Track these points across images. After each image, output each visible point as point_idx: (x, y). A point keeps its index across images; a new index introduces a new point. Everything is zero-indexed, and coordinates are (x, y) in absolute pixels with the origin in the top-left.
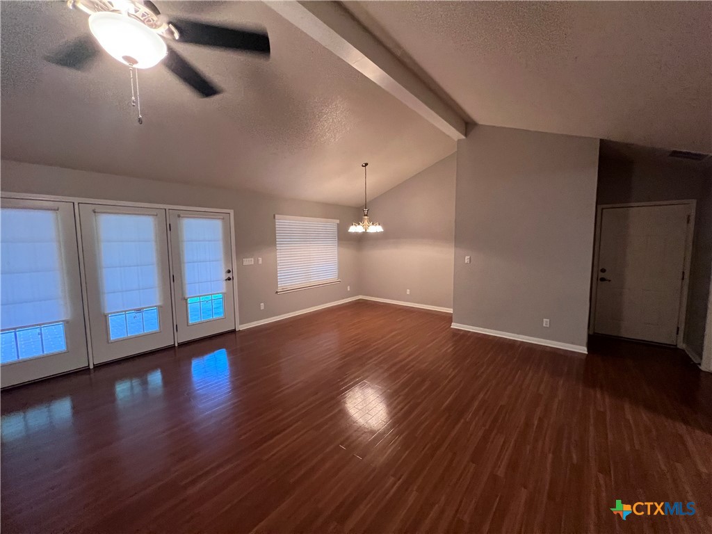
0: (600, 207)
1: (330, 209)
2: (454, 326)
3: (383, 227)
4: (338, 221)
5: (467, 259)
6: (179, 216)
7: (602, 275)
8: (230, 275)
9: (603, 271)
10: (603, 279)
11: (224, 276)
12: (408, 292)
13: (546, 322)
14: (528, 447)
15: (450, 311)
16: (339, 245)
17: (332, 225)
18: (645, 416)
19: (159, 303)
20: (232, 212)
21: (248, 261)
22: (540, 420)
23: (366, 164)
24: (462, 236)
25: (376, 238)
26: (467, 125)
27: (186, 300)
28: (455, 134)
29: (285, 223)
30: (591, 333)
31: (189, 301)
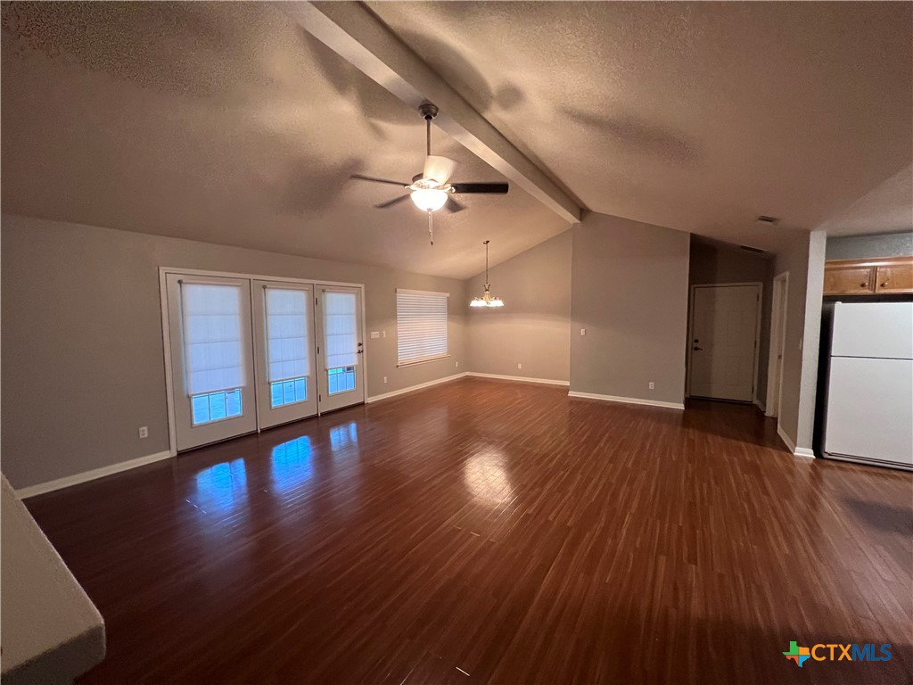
0: (692, 286)
1: (441, 282)
2: (571, 394)
3: (504, 302)
4: (448, 295)
5: (582, 331)
6: (324, 291)
7: (695, 345)
8: (360, 348)
9: (696, 341)
10: (696, 349)
11: (355, 349)
12: (520, 366)
13: (651, 385)
14: (645, 456)
15: (567, 383)
16: (449, 319)
17: (440, 299)
18: (720, 439)
19: (308, 374)
20: (362, 286)
21: (375, 335)
22: (651, 445)
23: (488, 242)
24: (578, 310)
25: (496, 311)
26: (582, 212)
27: (327, 371)
28: (570, 218)
29: (405, 297)
30: (688, 396)
31: (330, 372)
